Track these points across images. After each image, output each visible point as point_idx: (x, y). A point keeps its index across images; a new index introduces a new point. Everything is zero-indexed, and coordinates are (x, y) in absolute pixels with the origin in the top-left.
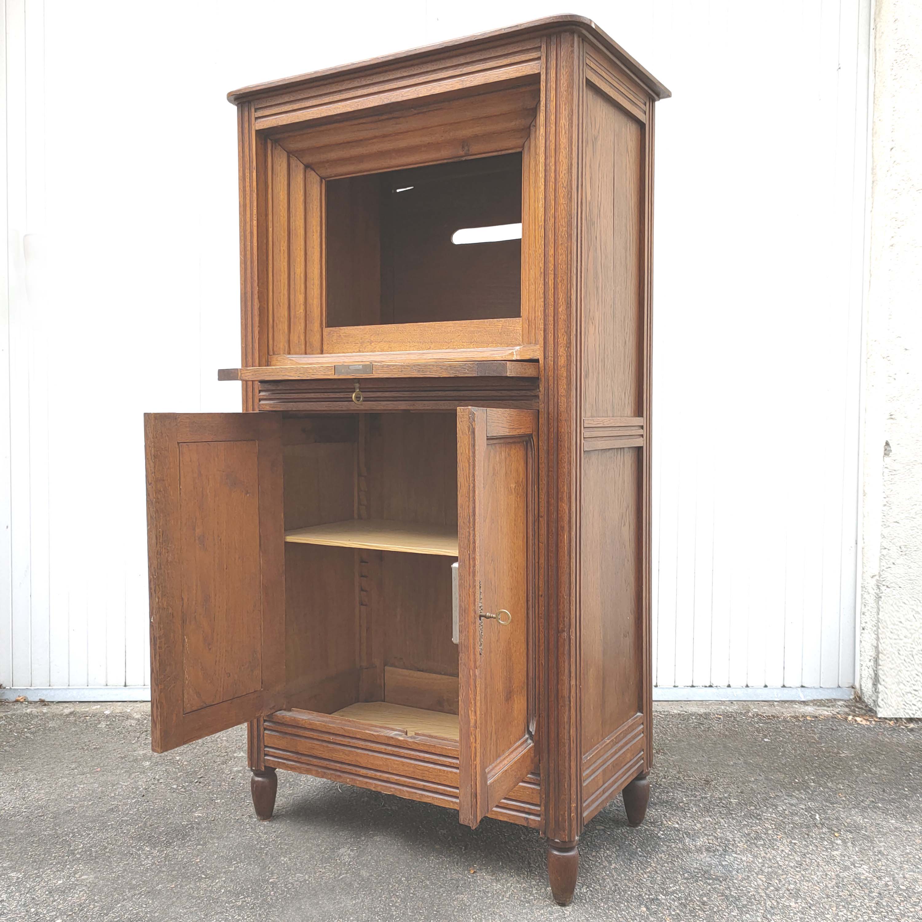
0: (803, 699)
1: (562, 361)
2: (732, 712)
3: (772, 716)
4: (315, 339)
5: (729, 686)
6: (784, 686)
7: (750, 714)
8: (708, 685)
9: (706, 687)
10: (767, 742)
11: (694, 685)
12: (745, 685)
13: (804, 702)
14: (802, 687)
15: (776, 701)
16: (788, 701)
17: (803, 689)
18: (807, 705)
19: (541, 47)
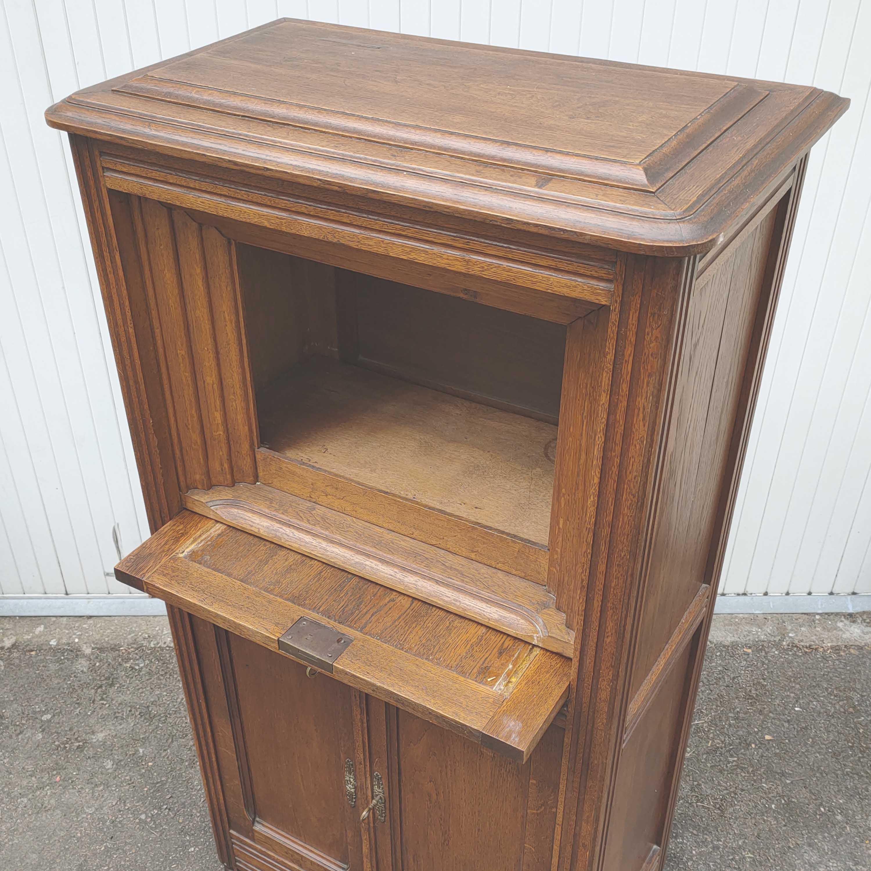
0: (851, 611)
1: (604, 694)
2: (763, 641)
3: (810, 647)
4: (246, 464)
5: (766, 594)
6: (831, 594)
7: (784, 643)
8: (741, 592)
9: (738, 595)
10: (797, 711)
11: (725, 592)
12: (786, 591)
13: (851, 615)
14: (854, 593)
15: (818, 614)
16: (832, 613)
17: (853, 596)
18: (854, 622)
19: (616, 262)
